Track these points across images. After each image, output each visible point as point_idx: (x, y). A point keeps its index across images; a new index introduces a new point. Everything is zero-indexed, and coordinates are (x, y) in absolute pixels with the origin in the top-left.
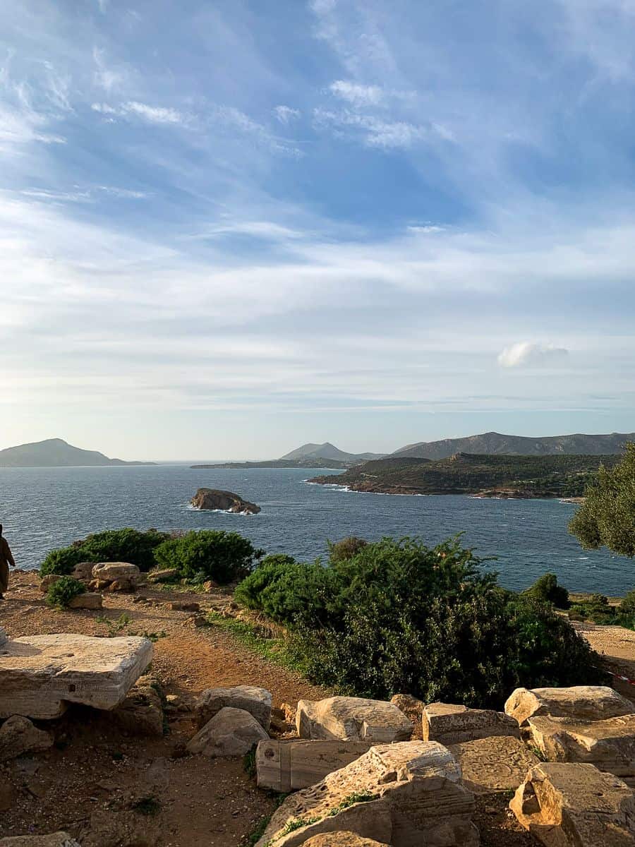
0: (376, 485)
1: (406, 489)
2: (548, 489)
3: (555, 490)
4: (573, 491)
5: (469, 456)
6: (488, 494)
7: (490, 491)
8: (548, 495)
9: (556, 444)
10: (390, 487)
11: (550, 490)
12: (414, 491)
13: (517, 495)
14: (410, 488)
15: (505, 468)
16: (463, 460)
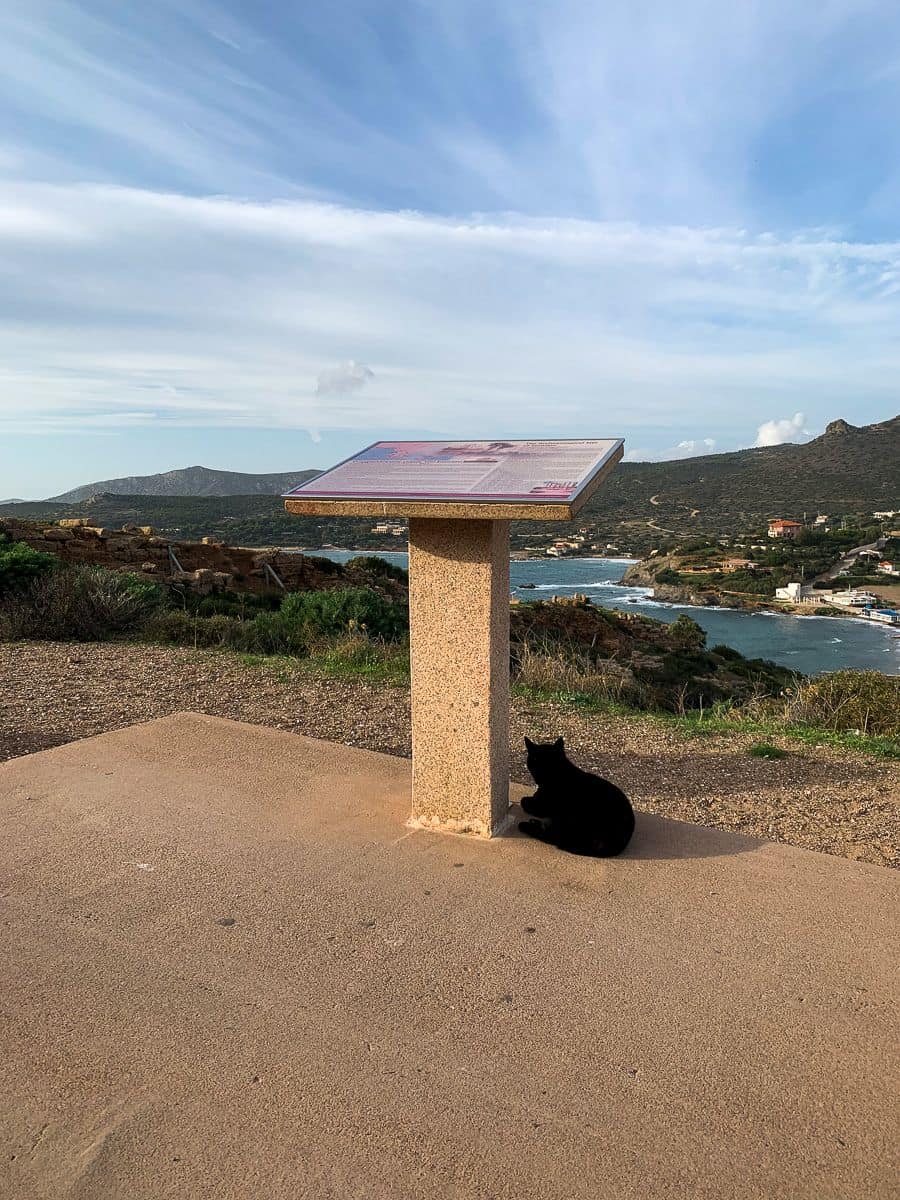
5: (116, 498)
9: (284, 484)
16: (106, 503)
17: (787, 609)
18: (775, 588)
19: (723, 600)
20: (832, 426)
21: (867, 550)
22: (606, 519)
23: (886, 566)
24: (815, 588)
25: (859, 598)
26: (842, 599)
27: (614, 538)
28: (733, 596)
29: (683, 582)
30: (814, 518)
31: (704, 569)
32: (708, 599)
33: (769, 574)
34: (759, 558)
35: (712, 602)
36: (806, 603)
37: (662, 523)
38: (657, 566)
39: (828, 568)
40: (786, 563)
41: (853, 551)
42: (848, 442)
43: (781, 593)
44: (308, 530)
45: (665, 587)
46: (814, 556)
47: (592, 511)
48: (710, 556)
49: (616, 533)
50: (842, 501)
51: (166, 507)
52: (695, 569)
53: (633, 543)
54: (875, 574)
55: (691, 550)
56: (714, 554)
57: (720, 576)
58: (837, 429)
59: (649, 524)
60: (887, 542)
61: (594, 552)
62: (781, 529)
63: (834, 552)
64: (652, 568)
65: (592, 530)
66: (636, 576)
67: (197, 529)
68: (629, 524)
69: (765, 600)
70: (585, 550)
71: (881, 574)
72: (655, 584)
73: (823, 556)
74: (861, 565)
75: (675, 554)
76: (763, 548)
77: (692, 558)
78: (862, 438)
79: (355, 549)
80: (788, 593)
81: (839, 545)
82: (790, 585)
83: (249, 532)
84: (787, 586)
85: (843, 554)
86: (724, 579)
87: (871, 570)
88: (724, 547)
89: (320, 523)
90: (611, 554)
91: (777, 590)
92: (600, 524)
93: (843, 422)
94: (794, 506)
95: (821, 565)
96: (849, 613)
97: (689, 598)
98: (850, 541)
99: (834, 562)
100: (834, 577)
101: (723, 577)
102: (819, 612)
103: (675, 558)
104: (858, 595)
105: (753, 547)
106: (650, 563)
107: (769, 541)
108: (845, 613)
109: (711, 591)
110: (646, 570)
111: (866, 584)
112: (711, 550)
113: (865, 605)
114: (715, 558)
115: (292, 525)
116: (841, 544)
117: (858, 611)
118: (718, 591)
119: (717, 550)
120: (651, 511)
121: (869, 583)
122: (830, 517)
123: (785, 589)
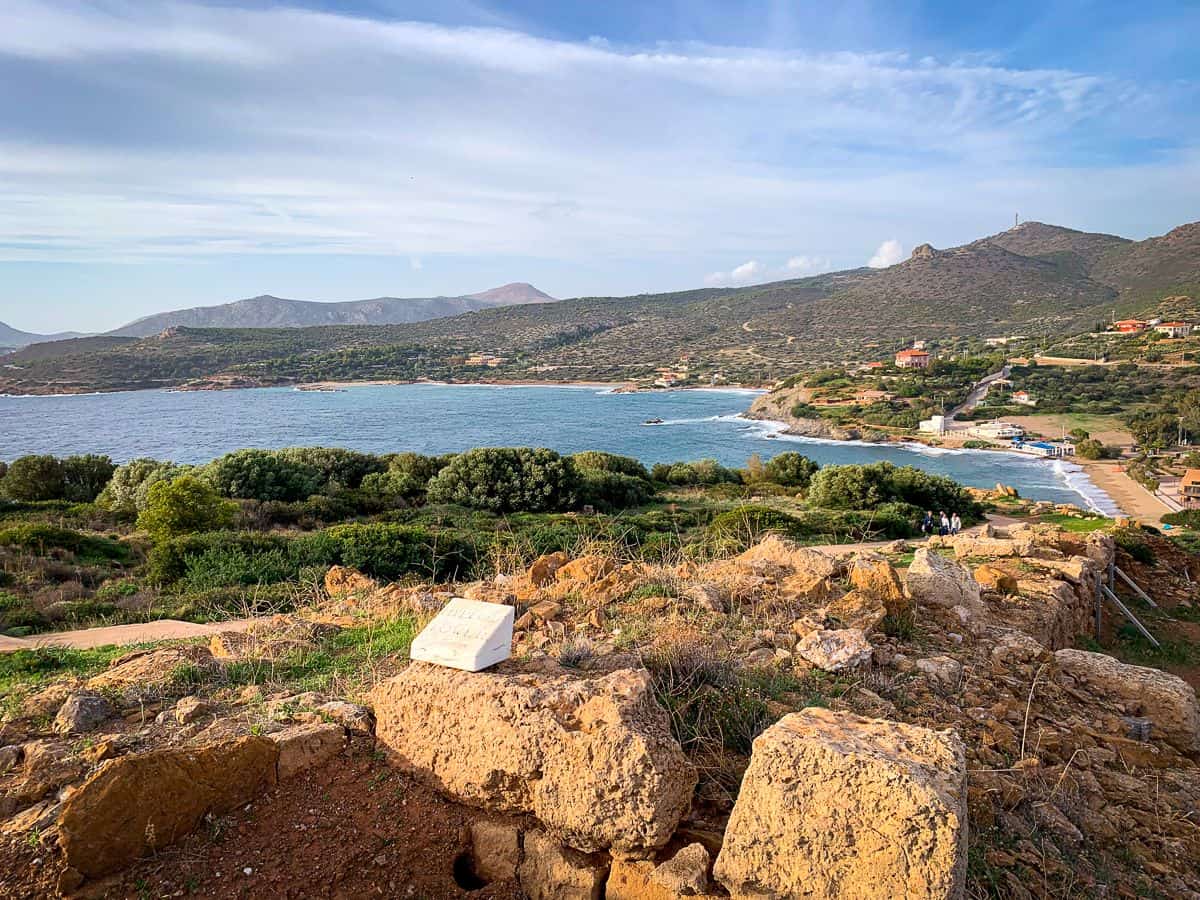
0: (12, 382)
1: (64, 386)
2: (282, 373)
3: (290, 374)
4: (317, 374)
5: (191, 331)
6: (193, 385)
7: (198, 380)
8: (281, 382)
9: (357, 312)
10: (37, 384)
11: (285, 375)
12: (77, 388)
13: (237, 384)
14: (71, 385)
15: (237, 346)
16: (180, 337)
17: (934, 442)
18: (918, 421)
19: (866, 434)
20: (919, 250)
21: (998, 379)
22: (704, 347)
23: (1022, 396)
24: (955, 419)
25: (1006, 430)
26: (989, 431)
27: (718, 367)
28: (876, 430)
29: (821, 416)
30: (912, 343)
31: (839, 401)
32: (850, 433)
33: (908, 405)
34: (893, 390)
35: (855, 437)
36: (952, 436)
37: (763, 350)
38: (784, 398)
39: (963, 398)
40: (921, 394)
41: (983, 380)
42: (934, 266)
43: (924, 426)
44: (399, 362)
45: (802, 421)
46: (948, 388)
47: (688, 340)
48: (841, 387)
49: (717, 361)
50: (933, 325)
51: (243, 340)
52: (829, 402)
53: (738, 372)
54: (1011, 404)
55: (822, 381)
56: (845, 386)
57: (858, 410)
58: (924, 253)
59: (748, 351)
60: (1011, 371)
61: (702, 382)
62: (909, 359)
63: (967, 382)
64: (780, 400)
65: (692, 359)
66: (764, 409)
67: (283, 363)
68: (729, 352)
69: (909, 433)
70: (692, 381)
71: (1016, 404)
72: (791, 418)
73: (956, 387)
74: (997, 395)
75: (805, 386)
76: (894, 378)
77: (824, 389)
78: (947, 262)
79: (452, 382)
80: (933, 425)
81: (970, 374)
82: (934, 417)
83: (338, 366)
84: (930, 419)
85: (975, 383)
86: (863, 412)
87: (1006, 400)
88: (855, 378)
89: (410, 354)
90: (720, 384)
91: (921, 423)
92: (699, 352)
93: (929, 247)
94: (887, 331)
95: (957, 396)
96: (999, 446)
97: (828, 432)
98: (979, 370)
99: (970, 393)
100: (972, 408)
101: (861, 410)
102: (968, 445)
103: (804, 390)
104: (1004, 427)
105: (884, 377)
106: (778, 395)
107: (898, 372)
108: (995, 446)
109: (851, 425)
110: (773, 402)
111: (1007, 415)
112: (839, 382)
113: (1011, 438)
114: (847, 389)
115: (382, 358)
116: (972, 373)
117: (1008, 443)
118: (859, 424)
119: (846, 381)
120: (746, 339)
121: (1008, 413)
122: (927, 342)
123: (928, 422)
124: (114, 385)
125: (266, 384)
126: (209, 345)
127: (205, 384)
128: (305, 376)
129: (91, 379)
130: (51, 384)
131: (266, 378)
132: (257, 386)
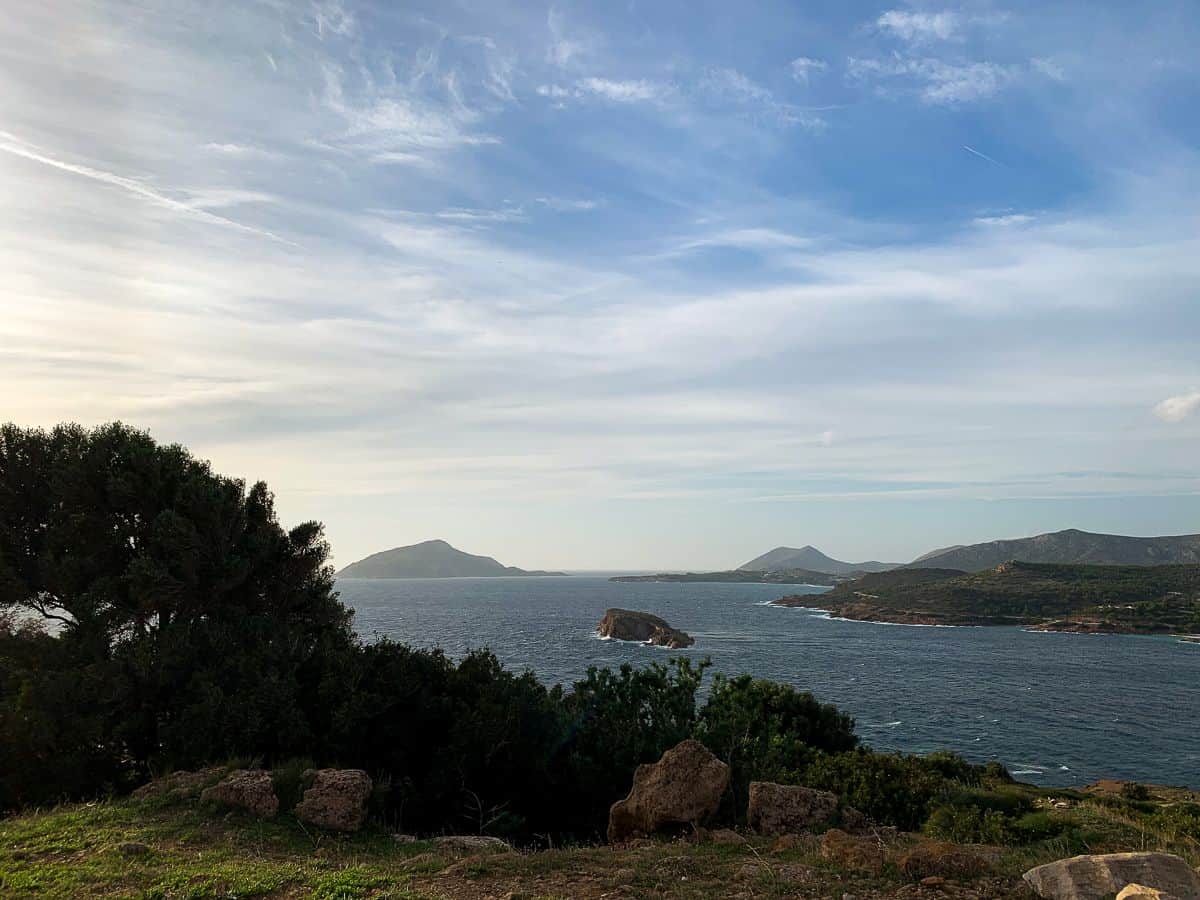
0: (875, 609)
1: (922, 616)
2: (1158, 619)
3: (1171, 622)
5: (1028, 566)
6: (1056, 625)
7: (1059, 621)
8: (1158, 629)
9: (1184, 549)
10: (898, 612)
11: (1162, 621)
12: (935, 619)
13: (1103, 627)
14: (929, 616)
15: (1086, 585)
16: (1017, 572)
124: (968, 619)
125: (1141, 630)
126: (1051, 582)
127: (1066, 625)
128: (1190, 625)
129: (946, 611)
130: (910, 614)
131: (1140, 623)
132: (1129, 632)
